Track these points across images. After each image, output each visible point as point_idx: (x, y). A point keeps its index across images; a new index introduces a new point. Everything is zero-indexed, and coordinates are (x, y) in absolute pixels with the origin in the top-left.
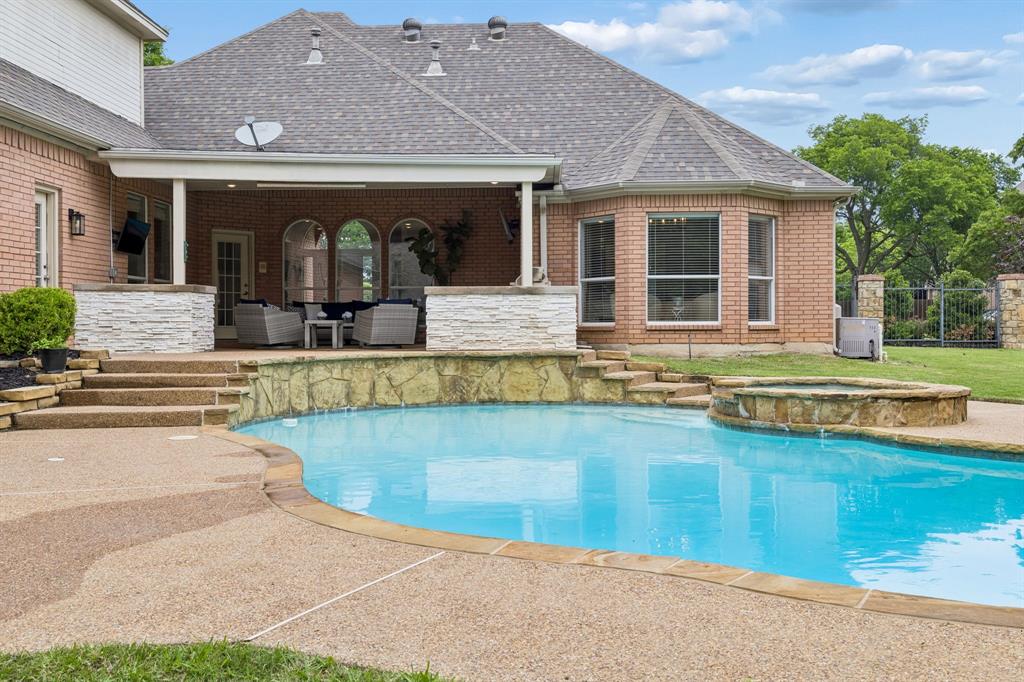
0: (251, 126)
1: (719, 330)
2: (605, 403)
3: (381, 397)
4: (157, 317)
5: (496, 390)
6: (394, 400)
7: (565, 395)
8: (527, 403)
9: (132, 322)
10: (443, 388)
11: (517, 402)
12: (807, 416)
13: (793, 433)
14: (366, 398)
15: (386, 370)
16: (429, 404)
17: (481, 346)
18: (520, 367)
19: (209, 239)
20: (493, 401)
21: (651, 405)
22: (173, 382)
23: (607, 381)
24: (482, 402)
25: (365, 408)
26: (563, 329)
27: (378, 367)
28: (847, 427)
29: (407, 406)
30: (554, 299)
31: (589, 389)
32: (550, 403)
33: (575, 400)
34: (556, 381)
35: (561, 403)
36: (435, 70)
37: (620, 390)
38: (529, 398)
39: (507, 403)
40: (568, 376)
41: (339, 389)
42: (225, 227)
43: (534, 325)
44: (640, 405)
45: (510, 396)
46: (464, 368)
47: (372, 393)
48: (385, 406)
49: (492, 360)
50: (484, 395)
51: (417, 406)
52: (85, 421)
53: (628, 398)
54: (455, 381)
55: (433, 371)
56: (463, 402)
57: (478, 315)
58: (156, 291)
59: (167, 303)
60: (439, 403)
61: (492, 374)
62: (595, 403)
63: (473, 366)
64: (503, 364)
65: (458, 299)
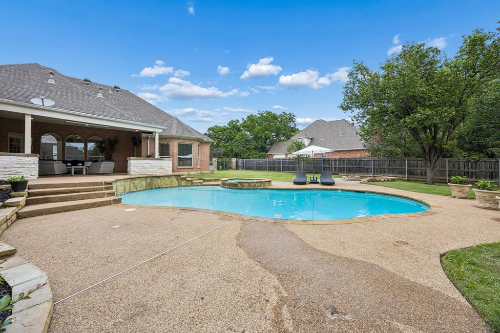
0: (42, 99)
1: (192, 168)
2: (187, 186)
3: (132, 189)
4: (19, 166)
5: (160, 185)
6: (135, 190)
7: (177, 185)
8: (167, 187)
9: (4, 168)
10: (147, 185)
11: (165, 188)
12: (255, 186)
13: (253, 189)
14: (128, 190)
15: (133, 181)
16: (143, 190)
17: (148, 173)
18: (166, 179)
19: (7, 136)
20: (159, 188)
21: (198, 185)
22: (76, 191)
23: (187, 181)
24: (156, 188)
25: (128, 193)
26: (169, 169)
27: (131, 181)
28: (261, 187)
29: (138, 191)
30: (167, 161)
31: (183, 183)
32: (173, 187)
33: (180, 186)
34: (175, 182)
35: (176, 187)
36: (100, 95)
37: (190, 183)
38: (168, 186)
39: (162, 188)
40: (178, 180)
41: (122, 188)
42: (14, 132)
43: (161, 168)
44: (195, 186)
45: (163, 186)
46: (152, 180)
47: (130, 189)
48: (133, 192)
49: (159, 177)
50: (157, 186)
51: (140, 191)
52: (59, 210)
53: (192, 184)
54: (150, 183)
55: (144, 181)
56: (152, 189)
57: (146, 165)
58: (18, 156)
59: (24, 160)
60: (146, 189)
61: (159, 181)
62: (184, 186)
63: (154, 179)
64: (162, 178)
65: (141, 161)
